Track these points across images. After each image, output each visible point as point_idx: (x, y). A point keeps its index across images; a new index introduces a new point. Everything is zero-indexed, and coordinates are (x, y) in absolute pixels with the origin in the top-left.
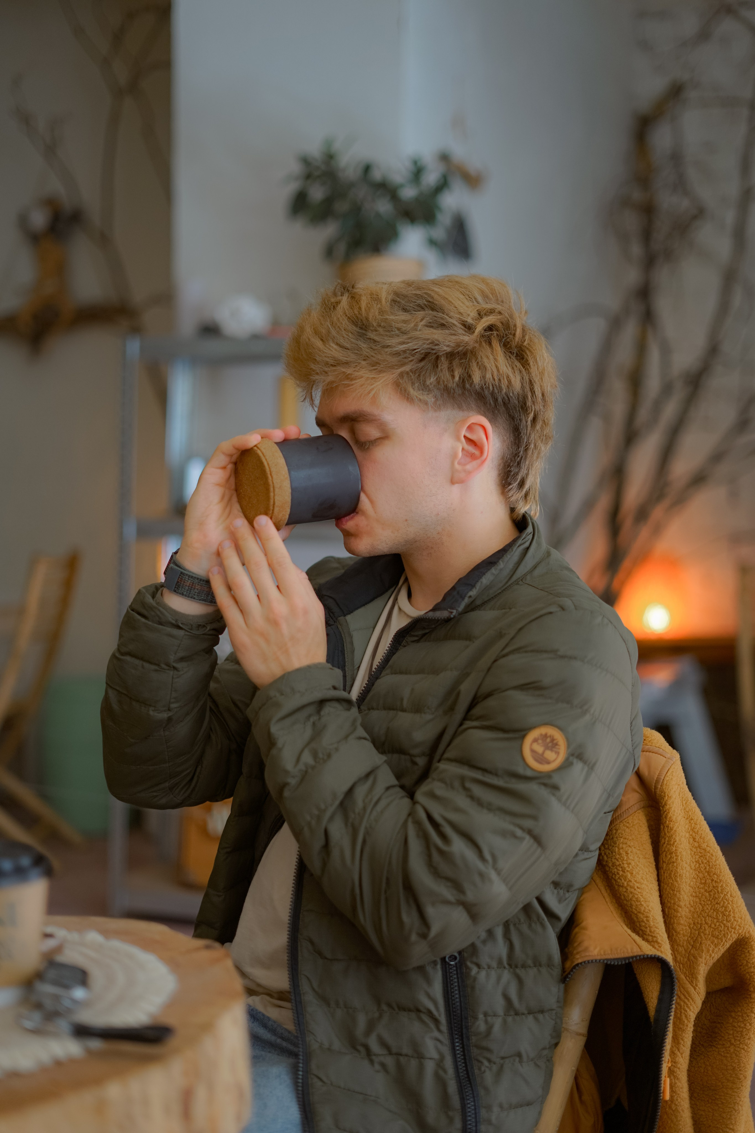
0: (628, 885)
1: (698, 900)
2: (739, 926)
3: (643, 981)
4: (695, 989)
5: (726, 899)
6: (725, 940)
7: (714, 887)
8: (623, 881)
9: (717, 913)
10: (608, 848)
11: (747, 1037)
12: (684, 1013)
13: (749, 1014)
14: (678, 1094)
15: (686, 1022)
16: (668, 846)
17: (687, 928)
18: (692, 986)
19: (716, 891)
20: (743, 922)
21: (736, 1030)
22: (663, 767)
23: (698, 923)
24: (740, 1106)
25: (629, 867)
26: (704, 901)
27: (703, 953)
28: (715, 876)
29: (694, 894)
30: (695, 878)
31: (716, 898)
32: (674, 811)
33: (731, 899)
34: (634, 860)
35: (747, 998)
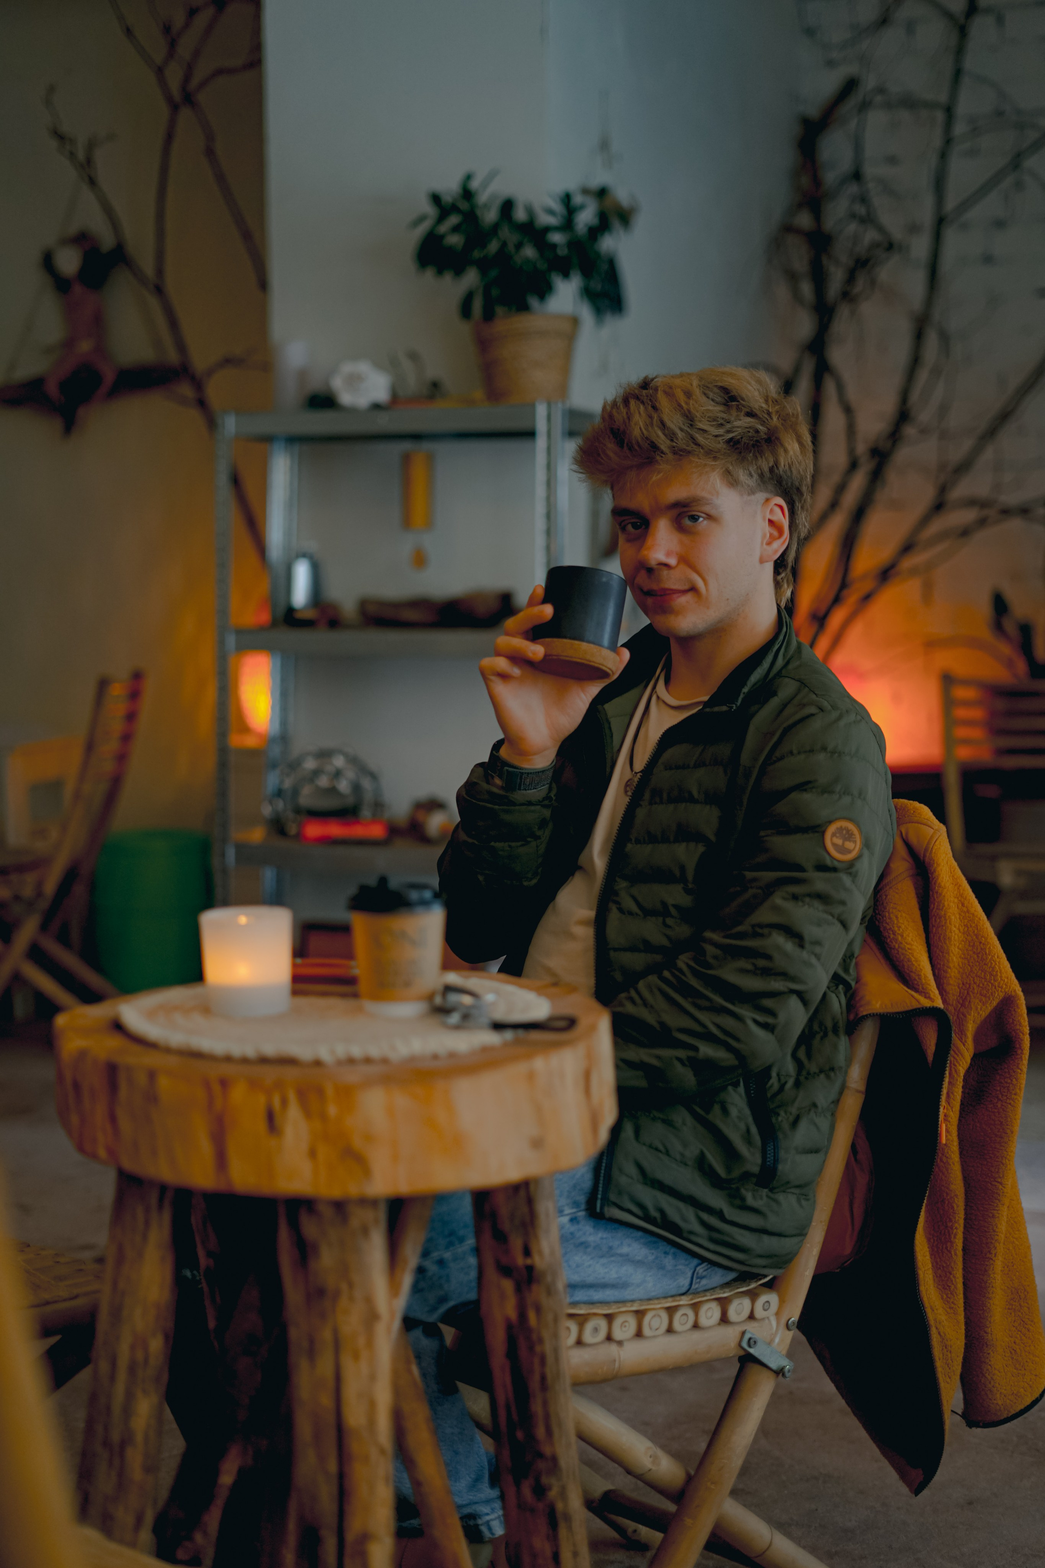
0: (899, 947)
1: (966, 962)
2: (1006, 985)
3: (921, 1031)
4: (964, 1045)
5: (993, 961)
6: (993, 999)
7: (981, 949)
8: (894, 943)
9: (985, 973)
10: (879, 914)
11: (1014, 1092)
12: (954, 1068)
13: (1015, 1070)
14: (949, 1147)
15: (956, 1076)
16: (937, 911)
17: (957, 987)
18: (962, 1042)
19: (984, 953)
20: (1009, 981)
21: (1003, 1086)
22: (932, 837)
23: (967, 983)
24: (1007, 1160)
25: (899, 930)
26: (972, 963)
27: (971, 1010)
28: (983, 939)
29: (962, 956)
30: (963, 941)
31: (984, 959)
32: (943, 878)
33: (998, 960)
34: (903, 924)
35: (1013, 1055)
